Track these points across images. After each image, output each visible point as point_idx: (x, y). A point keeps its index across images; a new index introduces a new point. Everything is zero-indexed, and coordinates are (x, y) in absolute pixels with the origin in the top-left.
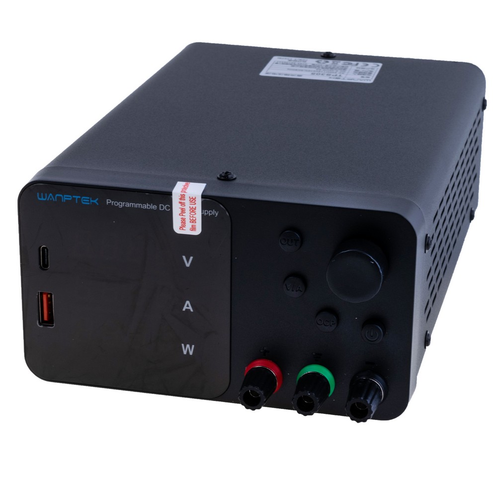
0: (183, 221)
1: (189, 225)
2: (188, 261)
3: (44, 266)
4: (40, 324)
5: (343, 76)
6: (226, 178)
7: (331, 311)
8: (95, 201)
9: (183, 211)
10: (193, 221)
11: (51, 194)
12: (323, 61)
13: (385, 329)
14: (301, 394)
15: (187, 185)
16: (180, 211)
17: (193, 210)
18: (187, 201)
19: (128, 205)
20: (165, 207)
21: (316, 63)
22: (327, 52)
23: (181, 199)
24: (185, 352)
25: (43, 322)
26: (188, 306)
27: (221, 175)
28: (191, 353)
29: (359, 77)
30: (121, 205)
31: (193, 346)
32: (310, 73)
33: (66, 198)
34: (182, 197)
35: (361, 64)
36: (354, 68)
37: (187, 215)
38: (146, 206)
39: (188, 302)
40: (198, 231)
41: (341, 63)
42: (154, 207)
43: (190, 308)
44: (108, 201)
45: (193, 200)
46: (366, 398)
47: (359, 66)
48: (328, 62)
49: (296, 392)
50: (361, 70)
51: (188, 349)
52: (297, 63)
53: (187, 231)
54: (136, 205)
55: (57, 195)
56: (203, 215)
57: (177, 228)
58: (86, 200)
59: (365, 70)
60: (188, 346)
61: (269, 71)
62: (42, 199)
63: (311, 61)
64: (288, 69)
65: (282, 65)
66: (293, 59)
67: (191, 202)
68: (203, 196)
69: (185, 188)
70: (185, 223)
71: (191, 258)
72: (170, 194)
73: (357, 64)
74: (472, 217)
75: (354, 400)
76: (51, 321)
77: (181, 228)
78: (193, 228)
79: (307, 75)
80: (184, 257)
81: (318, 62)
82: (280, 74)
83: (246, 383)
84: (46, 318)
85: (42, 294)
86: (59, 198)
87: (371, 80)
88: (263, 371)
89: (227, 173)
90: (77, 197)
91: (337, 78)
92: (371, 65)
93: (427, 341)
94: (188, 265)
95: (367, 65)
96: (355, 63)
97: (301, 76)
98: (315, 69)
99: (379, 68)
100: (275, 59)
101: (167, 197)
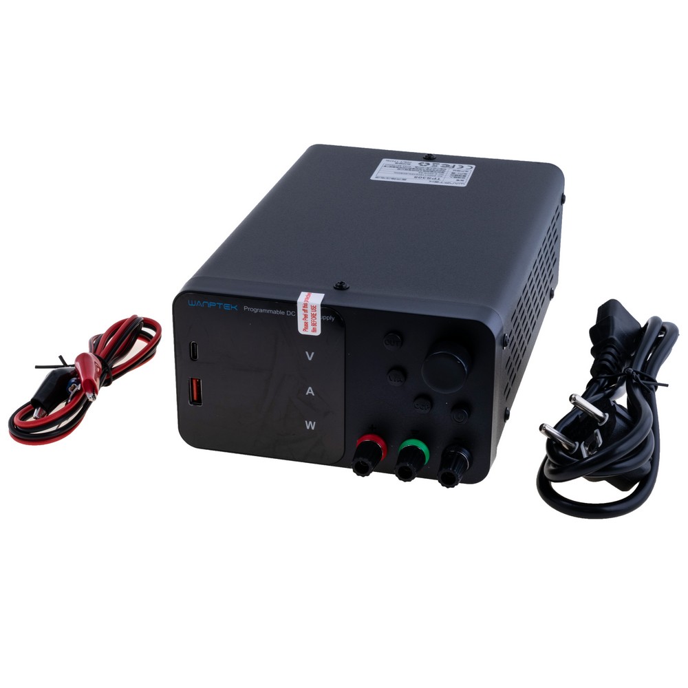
0: (306, 324)
1: (310, 328)
2: (310, 356)
3: (194, 357)
4: (191, 403)
5: (441, 179)
6: (341, 287)
7: (426, 397)
8: (234, 307)
9: (306, 316)
10: (314, 324)
11: (199, 301)
12: (425, 163)
13: (470, 412)
14: (402, 465)
15: (309, 295)
16: (303, 317)
17: (314, 316)
18: (309, 309)
19: (261, 311)
20: (291, 313)
21: (419, 166)
22: (428, 154)
23: (304, 307)
24: (308, 428)
25: (193, 402)
26: (310, 391)
27: (336, 285)
28: (313, 428)
29: (454, 180)
30: (256, 311)
31: (315, 423)
32: (413, 177)
33: (211, 304)
34: (305, 305)
35: (457, 166)
36: (451, 170)
37: (309, 320)
38: (276, 312)
39: (310, 388)
40: (318, 332)
41: (440, 165)
42: (282, 313)
43: (312, 393)
44: (245, 308)
45: (314, 308)
46: (454, 469)
47: (455, 168)
48: (429, 164)
49: (398, 463)
50: (457, 173)
51: (311, 425)
52: (402, 166)
53: (309, 332)
54: (268, 311)
55: (204, 302)
56: (322, 320)
57: (301, 330)
58: (227, 307)
59: (460, 172)
60: (310, 422)
61: (379, 175)
62: (192, 305)
63: (415, 164)
64: (395, 173)
65: (389, 168)
66: (400, 161)
67: (312, 309)
68: (322, 305)
69: (307, 298)
70: (307, 326)
71: (313, 353)
72: (295, 303)
73: (454, 167)
74: (552, 296)
75: (444, 471)
76: (199, 401)
77: (304, 330)
78: (314, 330)
79: (411, 179)
80: (307, 353)
81: (420, 164)
82: (387, 178)
83: (357, 455)
84: (195, 399)
85: (192, 379)
86: (206, 305)
87: (464, 183)
88: (372, 445)
89: (342, 283)
90: (220, 304)
91: (436, 182)
92: (466, 166)
93: (506, 416)
94: (310, 359)
95: (463, 167)
96: (452, 165)
97: (405, 180)
98: (417, 172)
99: (473, 170)
100: (384, 161)
101: (293, 306)
